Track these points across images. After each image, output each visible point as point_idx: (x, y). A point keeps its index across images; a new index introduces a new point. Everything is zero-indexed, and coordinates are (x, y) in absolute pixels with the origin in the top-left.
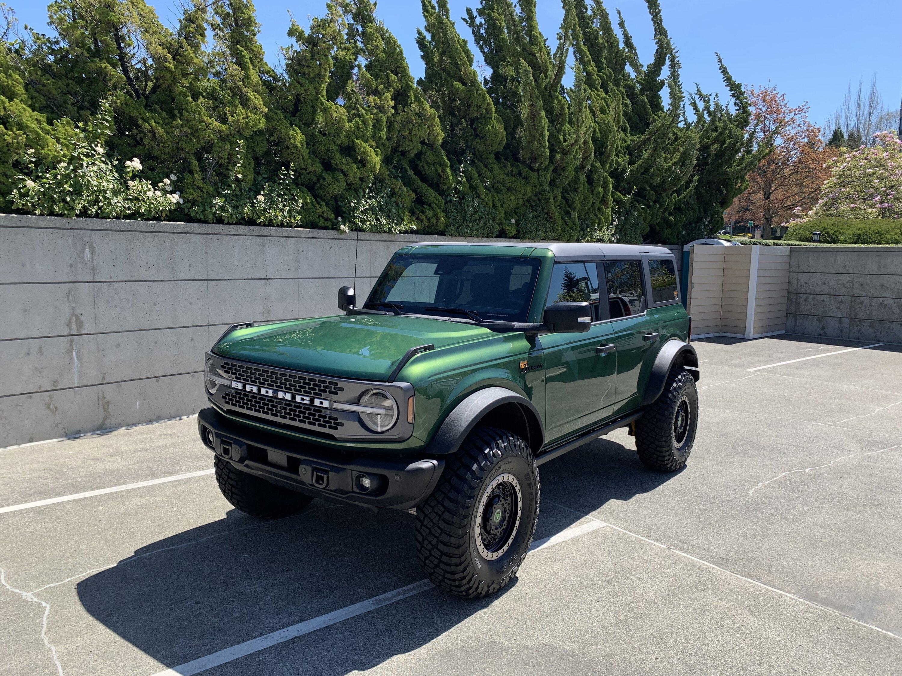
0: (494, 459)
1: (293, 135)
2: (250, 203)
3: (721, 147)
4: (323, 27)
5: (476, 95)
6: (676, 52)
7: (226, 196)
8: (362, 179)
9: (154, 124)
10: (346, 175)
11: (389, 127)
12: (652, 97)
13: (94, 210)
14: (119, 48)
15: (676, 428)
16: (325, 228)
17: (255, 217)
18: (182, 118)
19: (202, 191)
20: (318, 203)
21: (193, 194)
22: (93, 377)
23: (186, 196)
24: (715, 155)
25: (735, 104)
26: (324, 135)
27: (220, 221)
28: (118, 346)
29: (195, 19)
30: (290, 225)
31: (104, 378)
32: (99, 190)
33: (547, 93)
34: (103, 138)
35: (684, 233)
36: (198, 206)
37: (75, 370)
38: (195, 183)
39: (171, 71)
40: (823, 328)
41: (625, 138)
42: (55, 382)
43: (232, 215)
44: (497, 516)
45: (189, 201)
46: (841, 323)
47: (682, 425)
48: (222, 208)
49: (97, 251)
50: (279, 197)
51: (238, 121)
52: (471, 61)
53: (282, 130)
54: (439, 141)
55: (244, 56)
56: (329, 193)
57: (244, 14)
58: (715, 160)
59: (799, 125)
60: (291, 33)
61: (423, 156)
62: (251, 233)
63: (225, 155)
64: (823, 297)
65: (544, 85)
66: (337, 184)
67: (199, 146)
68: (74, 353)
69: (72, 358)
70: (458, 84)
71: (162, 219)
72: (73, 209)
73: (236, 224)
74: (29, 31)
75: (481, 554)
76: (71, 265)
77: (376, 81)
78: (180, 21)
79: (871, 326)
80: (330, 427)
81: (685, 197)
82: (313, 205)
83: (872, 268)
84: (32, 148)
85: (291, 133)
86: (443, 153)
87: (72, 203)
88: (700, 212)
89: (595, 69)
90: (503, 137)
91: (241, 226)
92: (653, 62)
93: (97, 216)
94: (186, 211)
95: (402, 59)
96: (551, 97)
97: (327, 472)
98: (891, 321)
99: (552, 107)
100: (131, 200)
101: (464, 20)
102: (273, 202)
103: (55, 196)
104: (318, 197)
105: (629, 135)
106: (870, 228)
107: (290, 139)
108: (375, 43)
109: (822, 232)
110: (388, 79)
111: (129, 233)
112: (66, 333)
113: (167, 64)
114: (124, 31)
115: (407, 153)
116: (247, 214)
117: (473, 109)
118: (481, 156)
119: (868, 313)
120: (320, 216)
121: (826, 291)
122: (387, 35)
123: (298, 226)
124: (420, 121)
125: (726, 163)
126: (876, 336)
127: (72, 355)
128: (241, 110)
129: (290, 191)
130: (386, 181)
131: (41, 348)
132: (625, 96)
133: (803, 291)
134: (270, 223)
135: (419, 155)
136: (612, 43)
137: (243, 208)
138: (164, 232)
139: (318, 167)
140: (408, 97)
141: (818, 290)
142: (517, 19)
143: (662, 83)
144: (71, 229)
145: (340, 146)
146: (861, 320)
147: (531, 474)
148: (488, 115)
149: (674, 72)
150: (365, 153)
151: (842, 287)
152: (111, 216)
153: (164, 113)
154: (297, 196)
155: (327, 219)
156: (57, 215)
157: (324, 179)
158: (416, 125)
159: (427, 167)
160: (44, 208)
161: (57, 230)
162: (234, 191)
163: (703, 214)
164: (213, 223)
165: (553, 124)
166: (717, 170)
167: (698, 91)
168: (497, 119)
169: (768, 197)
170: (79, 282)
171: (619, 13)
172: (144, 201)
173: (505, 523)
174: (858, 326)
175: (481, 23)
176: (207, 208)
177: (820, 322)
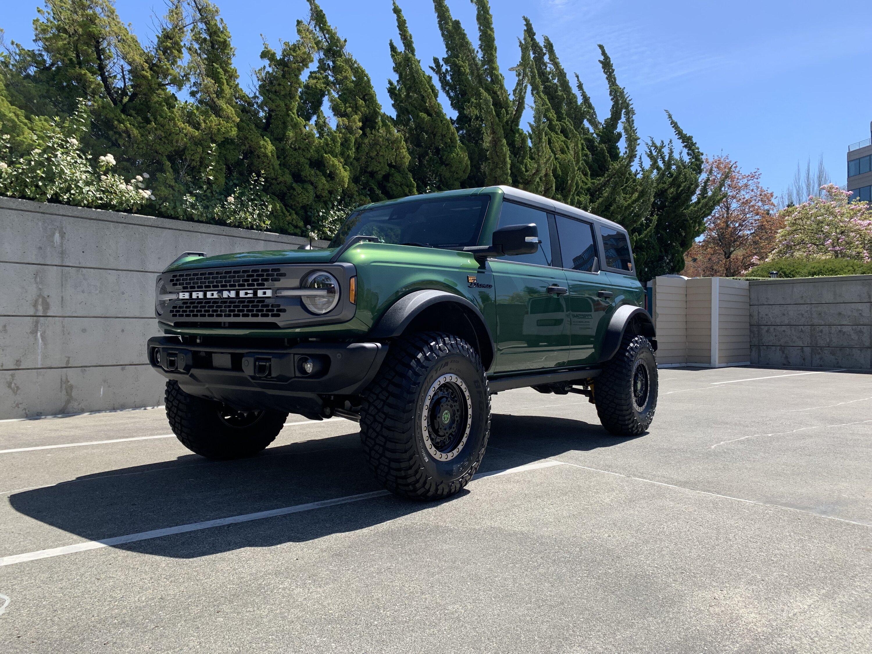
0: (440, 352)
1: (263, 145)
2: (220, 203)
3: (677, 190)
4: (294, 51)
5: (440, 124)
6: (630, 100)
7: (196, 195)
8: (330, 192)
9: (129, 125)
10: (316, 187)
11: (357, 149)
12: (611, 148)
13: (65, 197)
14: (99, 58)
15: (635, 391)
16: (295, 234)
17: (225, 217)
18: (157, 122)
19: (174, 190)
20: (288, 211)
21: (165, 191)
22: (57, 359)
23: (158, 193)
24: (672, 198)
25: (688, 154)
26: (295, 149)
27: (190, 218)
28: (84, 331)
29: (172, 36)
30: (259, 228)
31: (68, 362)
32: (72, 180)
33: (509, 127)
34: (78, 134)
35: (646, 269)
36: (169, 203)
37: (39, 351)
38: (168, 182)
39: (148, 80)
40: (786, 357)
41: (586, 181)
42: (17, 361)
43: (202, 213)
44: (446, 417)
45: (160, 199)
46: (803, 352)
47: (641, 389)
48: (193, 206)
49: (66, 236)
50: (249, 201)
51: (210, 128)
52: (436, 96)
53: (253, 139)
54: (405, 163)
55: (219, 72)
56: (298, 203)
57: (220, 37)
58: (672, 203)
59: (752, 190)
60: (264, 55)
61: (391, 178)
62: (221, 232)
63: (197, 157)
64: (784, 328)
65: (505, 120)
66: (307, 194)
67: (173, 149)
68: (39, 334)
69: (36, 339)
70: (423, 115)
71: (133, 211)
72: (45, 194)
73: (207, 223)
74: (15, 46)
75: (429, 450)
76: (40, 248)
77: (345, 105)
78: (158, 37)
79: (833, 353)
80: (273, 315)
81: (645, 237)
82: (282, 212)
83: (828, 297)
84: (7, 134)
85: (262, 142)
86: (410, 175)
87: (43, 188)
88: (661, 251)
89: (555, 116)
90: (467, 166)
91: (211, 225)
92: (609, 116)
93: (68, 203)
94: (158, 207)
95: (370, 87)
96: (513, 131)
97: (269, 360)
98: (851, 348)
99: (514, 141)
100: (104, 192)
101: (432, 68)
102: (242, 205)
103: (28, 180)
104: (288, 206)
105: (590, 179)
106: (824, 267)
107: (261, 148)
108: (344, 74)
109: (779, 272)
110: (356, 104)
111: (100, 222)
112: (32, 313)
113: (144, 72)
114: (104, 44)
115: (375, 174)
116: (217, 214)
117: (438, 138)
118: (447, 183)
119: (828, 341)
120: (289, 223)
121: (786, 322)
122: (356, 65)
123: (267, 230)
124: (387, 144)
125: (683, 204)
126: (838, 363)
127: (36, 335)
128: (213, 117)
129: (260, 197)
130: (355, 196)
131: (5, 326)
132: (585, 148)
133: (765, 322)
134: (239, 225)
135: (386, 177)
136: (570, 100)
137: (214, 208)
138: (135, 224)
139: (288, 178)
140: (376, 123)
141: (778, 321)
142: (480, 63)
143: (620, 135)
144: (41, 213)
145: (309, 159)
146: (821, 348)
147: (480, 382)
148: (453, 144)
149: (629, 118)
150: (334, 166)
151: (801, 317)
152: (82, 204)
153: (140, 118)
154: (267, 202)
155: (296, 227)
156: (29, 199)
157: (294, 189)
158: (384, 147)
159: (394, 188)
160: (16, 190)
161: (27, 213)
162: (205, 191)
163: (664, 253)
164: (184, 220)
165: (515, 156)
166: (675, 212)
167: (653, 143)
168: (461, 148)
169: (729, 257)
170: (48, 265)
171: (577, 77)
172: (116, 194)
173: (454, 426)
174: (819, 353)
175: (447, 69)
176: (178, 204)
177: (783, 352)
